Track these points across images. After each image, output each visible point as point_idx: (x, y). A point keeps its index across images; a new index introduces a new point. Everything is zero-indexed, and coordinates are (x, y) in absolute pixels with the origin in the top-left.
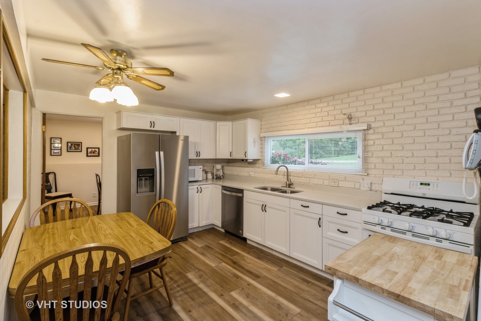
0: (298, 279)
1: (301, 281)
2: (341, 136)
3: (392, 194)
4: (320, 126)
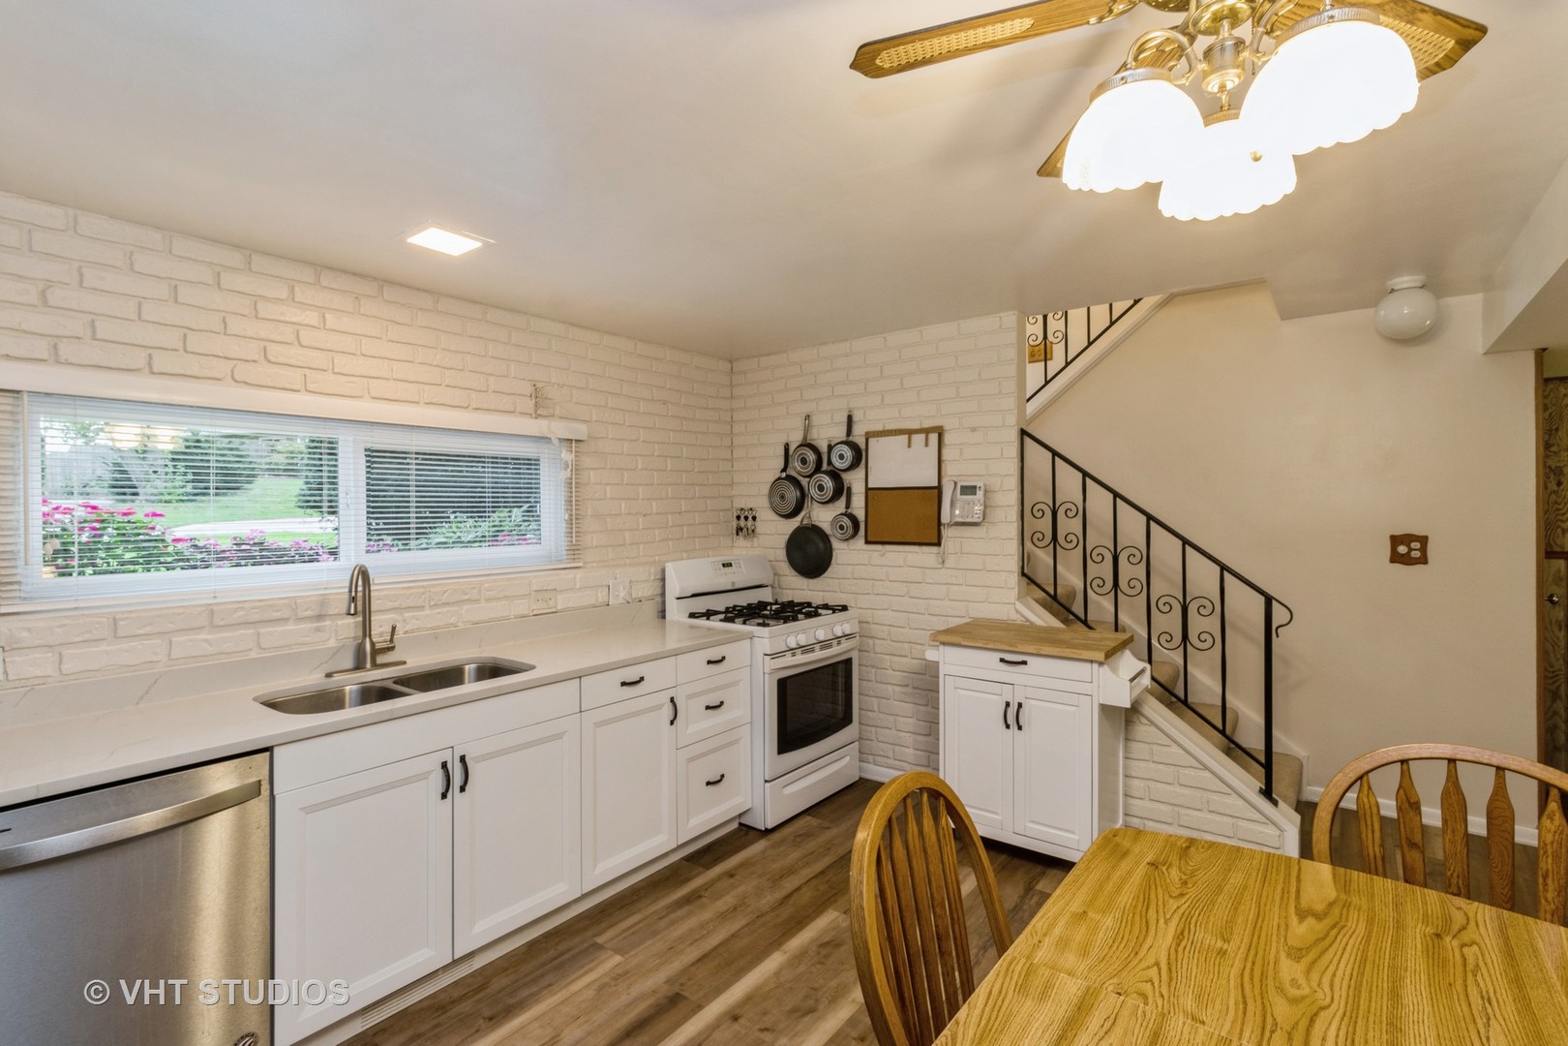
0: (679, 913)
1: (687, 908)
2: (521, 449)
3: (694, 596)
4: (434, 401)
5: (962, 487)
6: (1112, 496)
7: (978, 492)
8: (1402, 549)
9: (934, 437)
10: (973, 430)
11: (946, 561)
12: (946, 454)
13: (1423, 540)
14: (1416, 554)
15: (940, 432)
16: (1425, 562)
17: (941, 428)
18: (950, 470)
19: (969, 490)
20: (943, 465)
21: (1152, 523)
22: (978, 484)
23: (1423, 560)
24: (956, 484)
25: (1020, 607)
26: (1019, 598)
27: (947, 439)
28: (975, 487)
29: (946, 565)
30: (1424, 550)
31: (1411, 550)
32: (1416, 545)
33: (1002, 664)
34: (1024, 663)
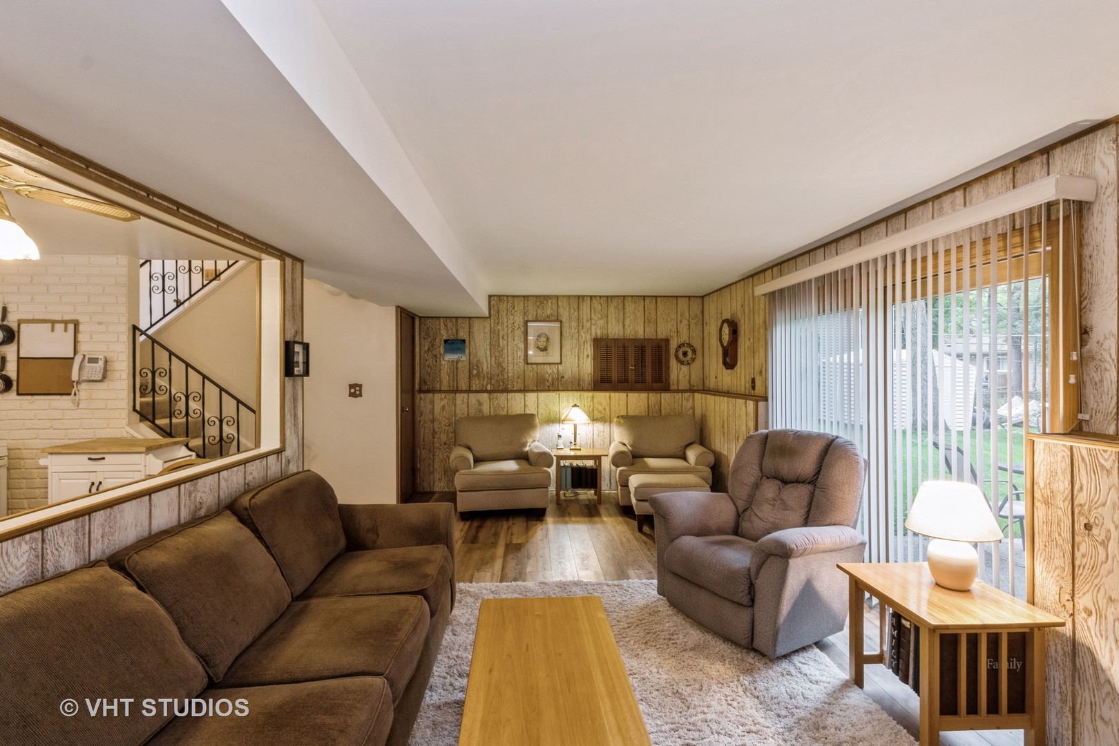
5: (89, 358)
6: (201, 377)
7: (100, 362)
8: (353, 390)
9: (71, 327)
10: (100, 323)
11: (80, 404)
12: (81, 337)
13: (360, 386)
14: (358, 392)
15: (76, 324)
16: (361, 396)
17: (77, 320)
18: (83, 348)
19: (93, 360)
20: (78, 345)
21: (223, 392)
22: (100, 357)
23: (360, 395)
24: (84, 356)
25: (128, 429)
26: (129, 424)
27: (81, 328)
28: (98, 359)
29: (80, 406)
30: (360, 391)
31: (356, 391)
32: (358, 388)
33: (89, 461)
34: (103, 459)
